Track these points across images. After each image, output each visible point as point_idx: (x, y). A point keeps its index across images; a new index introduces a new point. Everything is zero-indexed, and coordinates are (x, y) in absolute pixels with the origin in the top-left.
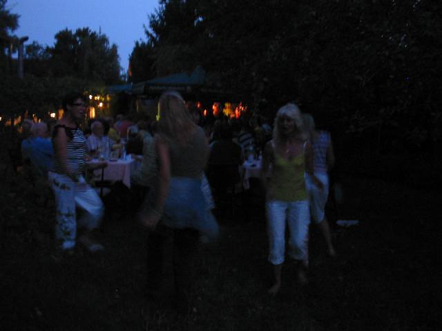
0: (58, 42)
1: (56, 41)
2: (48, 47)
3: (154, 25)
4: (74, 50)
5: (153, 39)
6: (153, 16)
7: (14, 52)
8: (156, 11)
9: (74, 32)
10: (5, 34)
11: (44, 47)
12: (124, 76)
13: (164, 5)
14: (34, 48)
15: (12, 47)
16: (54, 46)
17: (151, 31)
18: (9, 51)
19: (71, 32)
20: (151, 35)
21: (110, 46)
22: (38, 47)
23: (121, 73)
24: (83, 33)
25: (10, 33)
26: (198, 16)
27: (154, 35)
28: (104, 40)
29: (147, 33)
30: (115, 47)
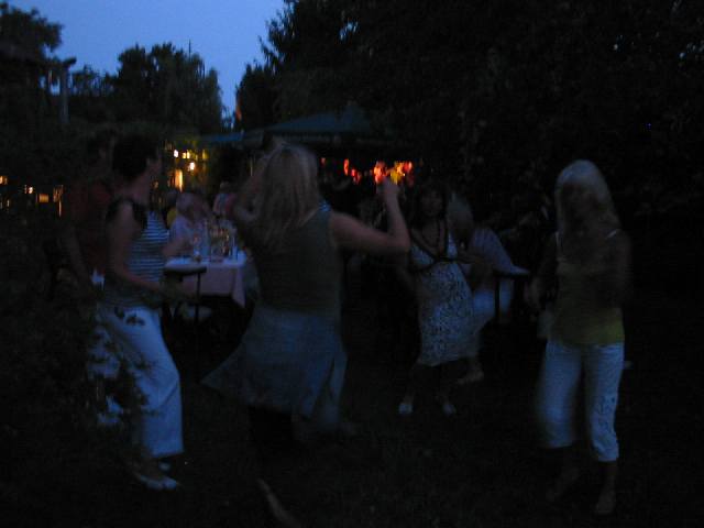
0: (124, 67)
1: (119, 65)
2: (107, 76)
3: (275, 37)
4: (148, 80)
5: (274, 60)
6: (274, 23)
7: (54, 82)
8: (278, 14)
9: (148, 51)
10: (41, 55)
11: (102, 74)
12: (229, 120)
13: (292, 5)
14: (85, 76)
15: (50, 75)
16: (117, 73)
17: (270, 47)
18: (47, 83)
19: (144, 51)
20: (272, 54)
21: (206, 72)
22: (92, 75)
23: (224, 115)
24: (163, 52)
25: (48, 53)
26: (346, 22)
27: (277, 54)
28: (196, 62)
29: (265, 50)
30: (213, 74)
